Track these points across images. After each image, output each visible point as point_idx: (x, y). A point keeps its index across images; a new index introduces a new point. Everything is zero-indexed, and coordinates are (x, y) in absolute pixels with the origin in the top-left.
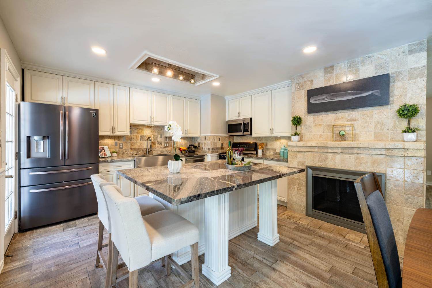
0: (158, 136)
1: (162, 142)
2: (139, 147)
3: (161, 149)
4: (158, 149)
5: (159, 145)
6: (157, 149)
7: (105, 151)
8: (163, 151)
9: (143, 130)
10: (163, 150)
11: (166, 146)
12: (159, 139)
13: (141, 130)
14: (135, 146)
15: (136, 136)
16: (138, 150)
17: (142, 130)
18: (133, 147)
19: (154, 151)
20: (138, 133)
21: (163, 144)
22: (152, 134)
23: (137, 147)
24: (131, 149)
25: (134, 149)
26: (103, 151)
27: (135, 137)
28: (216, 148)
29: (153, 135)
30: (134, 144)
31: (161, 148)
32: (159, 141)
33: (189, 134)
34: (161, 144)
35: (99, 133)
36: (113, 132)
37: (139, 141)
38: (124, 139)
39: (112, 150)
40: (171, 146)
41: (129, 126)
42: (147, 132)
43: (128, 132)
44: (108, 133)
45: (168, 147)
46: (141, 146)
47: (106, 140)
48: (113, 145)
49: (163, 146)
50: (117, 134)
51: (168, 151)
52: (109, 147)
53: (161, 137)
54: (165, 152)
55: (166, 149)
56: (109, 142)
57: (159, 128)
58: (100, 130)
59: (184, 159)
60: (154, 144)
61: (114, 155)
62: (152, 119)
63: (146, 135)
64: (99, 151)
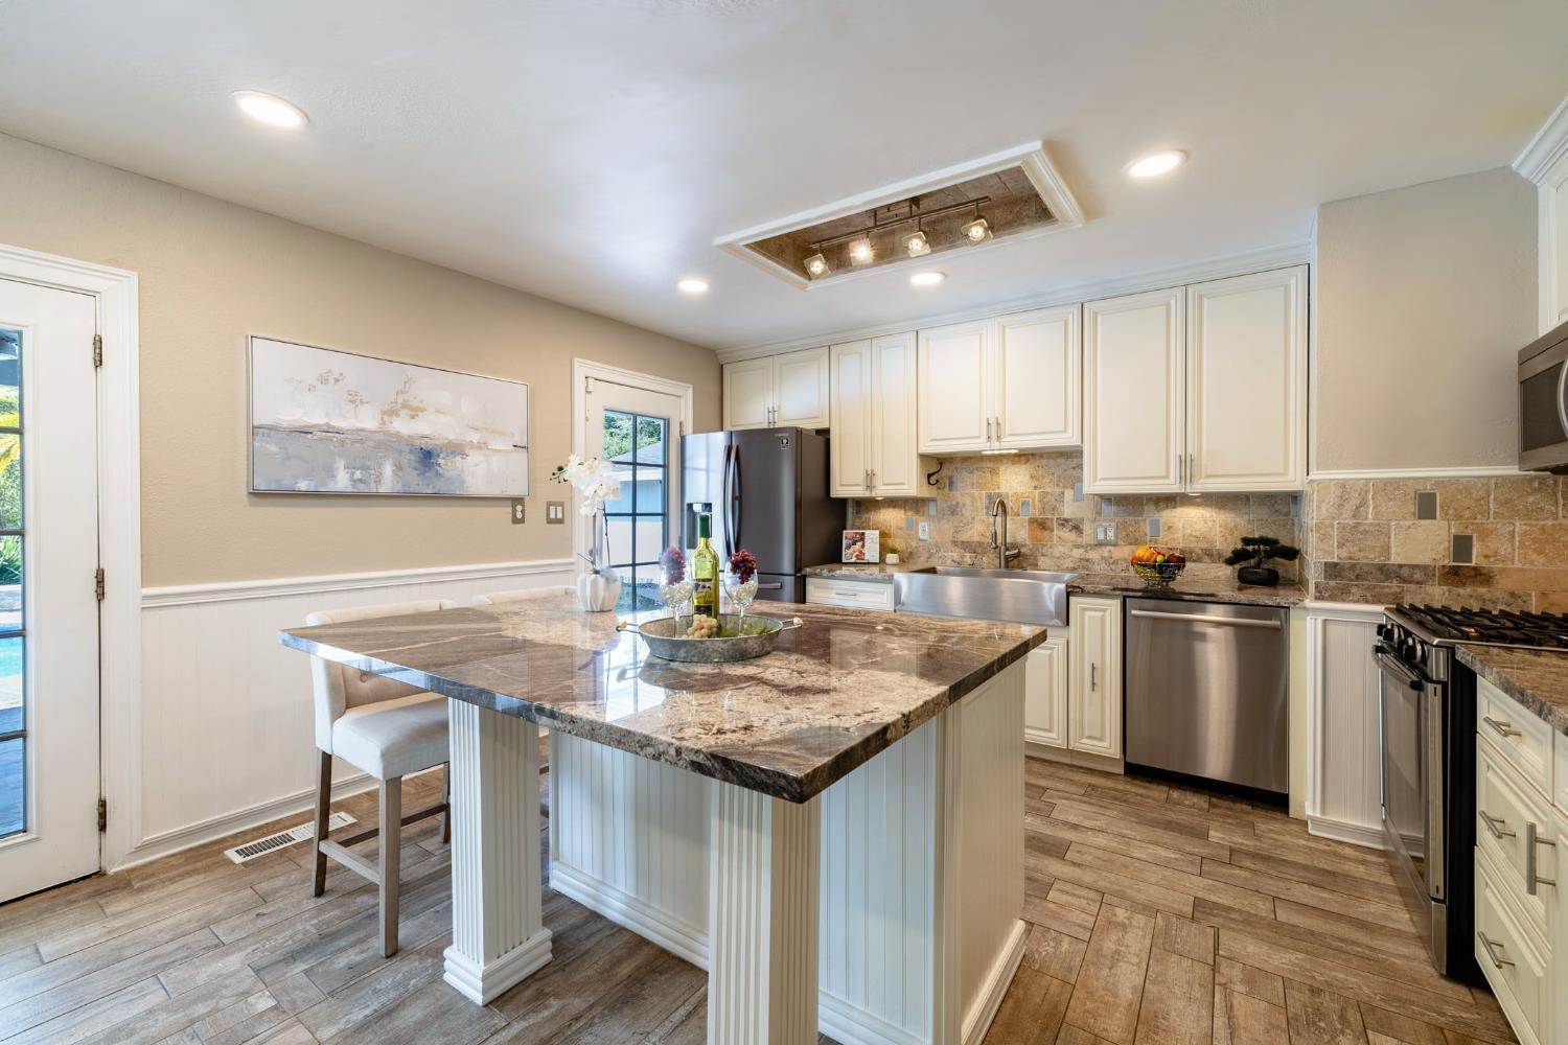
0: (1063, 493)
1: (1082, 520)
2: (983, 539)
3: (1077, 553)
4: (1062, 549)
5: (1067, 534)
6: (1059, 550)
7: (863, 546)
8: (1087, 560)
9: (998, 474)
10: (1088, 556)
11: (1101, 537)
12: (1069, 510)
13: (989, 476)
14: (970, 532)
15: (974, 498)
16: (979, 550)
17: (994, 472)
18: (965, 537)
19: (1042, 558)
20: (980, 486)
21: (1087, 528)
22: (1035, 487)
23: (976, 538)
24: (955, 543)
25: (967, 546)
26: (860, 544)
27: (967, 501)
28: (1382, 568)
29: (1037, 492)
30: (965, 525)
31: (1078, 546)
32: (1066, 516)
33: (1208, 476)
34: (1077, 528)
35: (838, 491)
36: (869, 487)
37: (982, 515)
38: (932, 510)
39: (898, 543)
40: (1136, 542)
41: (914, 463)
42: (1014, 482)
43: (910, 484)
44: (858, 492)
45: (1115, 545)
46: (988, 534)
47: (883, 511)
48: (901, 529)
49: (1087, 537)
50: (881, 491)
51: (1116, 562)
52: (883, 535)
53: (1079, 497)
54: (1097, 567)
55: (1105, 551)
56: (891, 517)
57: (1069, 457)
58: (838, 481)
59: (1114, 605)
60: (1044, 528)
61: (891, 558)
62: (995, 428)
63: (1010, 493)
64: (844, 542)
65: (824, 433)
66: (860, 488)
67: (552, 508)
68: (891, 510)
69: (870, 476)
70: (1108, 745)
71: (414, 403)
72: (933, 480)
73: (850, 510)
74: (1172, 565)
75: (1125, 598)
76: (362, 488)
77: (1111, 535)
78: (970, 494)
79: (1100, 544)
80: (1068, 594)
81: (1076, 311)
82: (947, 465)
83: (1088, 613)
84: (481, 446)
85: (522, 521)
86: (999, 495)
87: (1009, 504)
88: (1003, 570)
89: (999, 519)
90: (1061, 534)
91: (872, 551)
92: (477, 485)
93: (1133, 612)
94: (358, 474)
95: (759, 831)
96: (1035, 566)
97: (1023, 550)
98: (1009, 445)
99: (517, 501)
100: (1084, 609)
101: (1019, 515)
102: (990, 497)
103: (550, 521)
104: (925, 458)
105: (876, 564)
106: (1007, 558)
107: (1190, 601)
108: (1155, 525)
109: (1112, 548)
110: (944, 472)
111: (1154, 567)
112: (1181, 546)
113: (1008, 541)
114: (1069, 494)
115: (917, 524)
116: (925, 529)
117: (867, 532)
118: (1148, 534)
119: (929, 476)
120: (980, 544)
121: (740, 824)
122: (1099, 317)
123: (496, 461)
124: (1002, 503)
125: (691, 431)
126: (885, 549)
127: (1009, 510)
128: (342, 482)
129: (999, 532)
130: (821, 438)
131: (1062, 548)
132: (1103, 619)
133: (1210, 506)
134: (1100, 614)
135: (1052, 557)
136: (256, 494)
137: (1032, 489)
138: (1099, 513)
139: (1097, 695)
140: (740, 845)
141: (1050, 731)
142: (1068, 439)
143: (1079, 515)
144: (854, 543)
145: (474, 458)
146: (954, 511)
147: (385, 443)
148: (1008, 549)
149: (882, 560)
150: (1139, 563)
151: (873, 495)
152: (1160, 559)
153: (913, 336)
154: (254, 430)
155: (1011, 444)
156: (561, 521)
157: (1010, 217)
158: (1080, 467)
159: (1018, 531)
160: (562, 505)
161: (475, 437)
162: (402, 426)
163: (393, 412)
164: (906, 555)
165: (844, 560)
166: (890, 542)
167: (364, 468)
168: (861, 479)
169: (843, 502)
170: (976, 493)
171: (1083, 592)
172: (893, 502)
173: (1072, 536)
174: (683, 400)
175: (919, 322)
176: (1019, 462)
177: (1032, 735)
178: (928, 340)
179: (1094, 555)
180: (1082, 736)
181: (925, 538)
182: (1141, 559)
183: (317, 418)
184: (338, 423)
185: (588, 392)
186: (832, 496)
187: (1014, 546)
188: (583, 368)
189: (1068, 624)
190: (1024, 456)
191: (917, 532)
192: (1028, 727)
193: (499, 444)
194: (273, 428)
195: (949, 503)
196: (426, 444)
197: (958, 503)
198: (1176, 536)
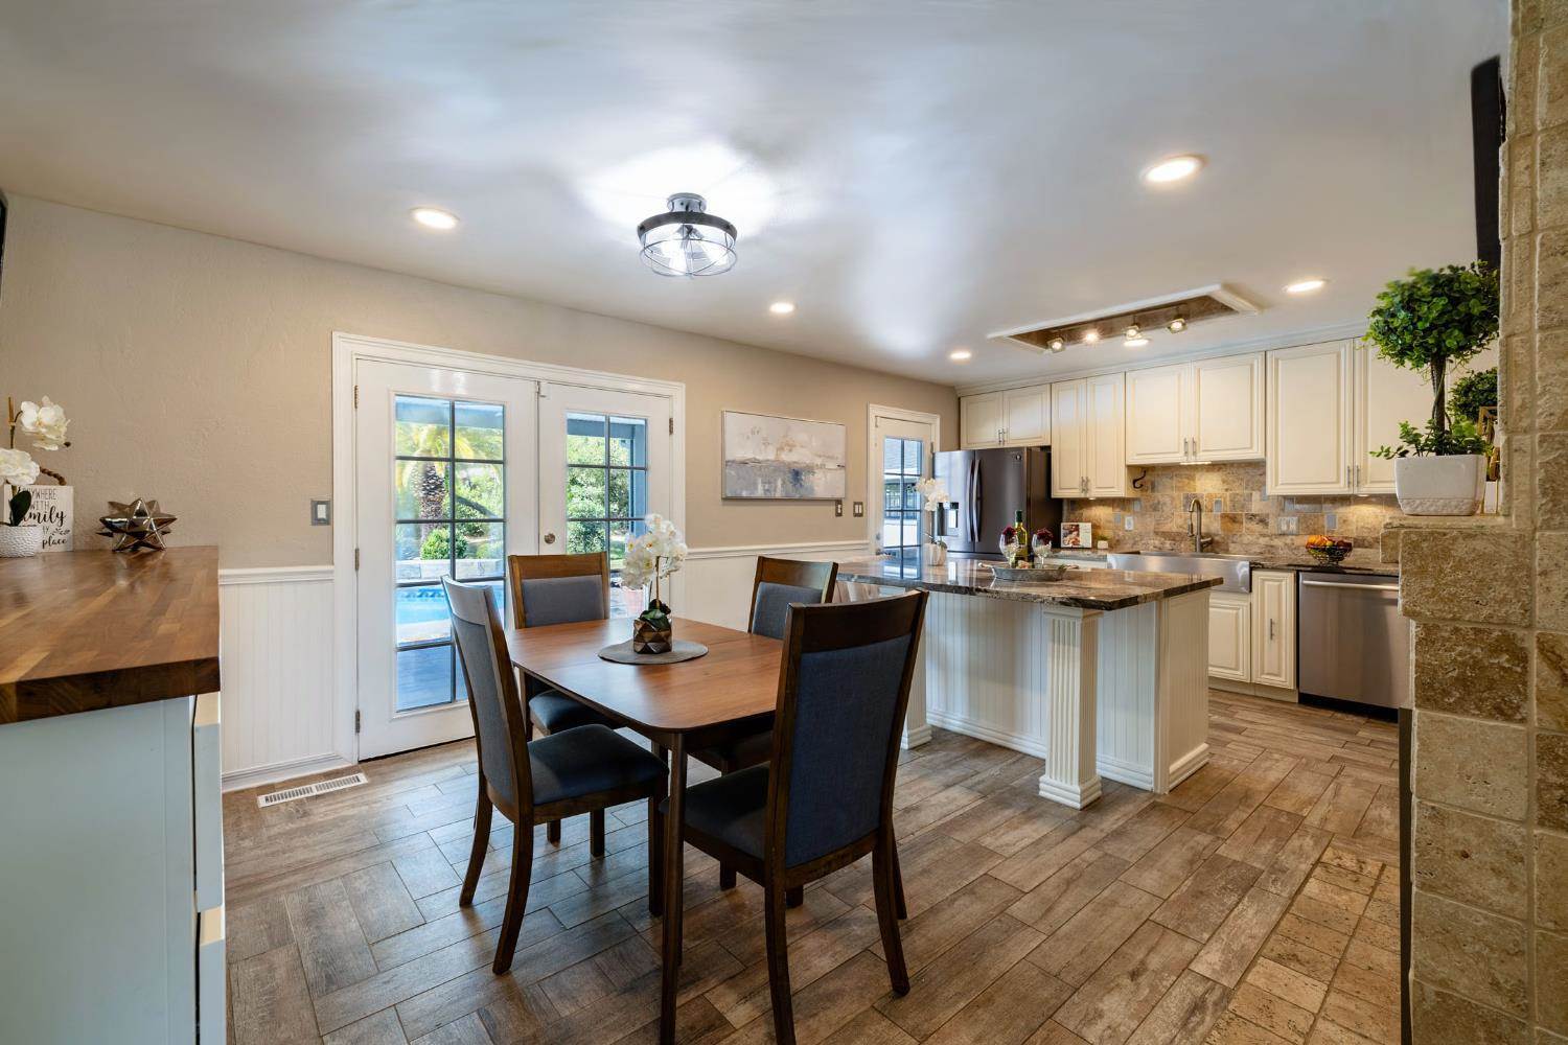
0: (1250, 494)
1: (1268, 515)
2: (1181, 530)
3: (1263, 541)
5: (1257, 527)
6: (1247, 539)
7: (1078, 535)
8: (1272, 546)
9: (1194, 480)
10: (1272, 543)
11: (1284, 528)
12: (1256, 507)
13: (1187, 481)
14: (1169, 525)
15: (1173, 499)
16: (1177, 539)
17: (1191, 478)
18: (1166, 528)
19: (1232, 545)
20: (1179, 489)
21: (1271, 521)
22: (1227, 490)
23: (1175, 529)
24: (1156, 533)
25: (1166, 535)
26: (1075, 533)
27: (1168, 500)
29: (1228, 493)
30: (1166, 519)
31: (1264, 536)
32: (1253, 512)
33: (1372, 482)
34: (1263, 521)
35: (1057, 493)
36: (1085, 490)
37: (1180, 511)
38: (1137, 507)
39: (1108, 533)
40: (1314, 532)
41: (1123, 472)
42: (1208, 486)
43: (1120, 488)
44: (1076, 494)
45: (1296, 535)
46: (1185, 526)
47: (1094, 508)
48: (1110, 522)
49: (1272, 528)
50: (1093, 494)
51: (1297, 548)
52: (1095, 527)
53: (1264, 498)
54: (1281, 552)
55: (1288, 540)
56: (1101, 513)
57: (1256, 467)
58: (1058, 487)
59: (1289, 577)
60: (1234, 521)
61: (1102, 544)
62: (1192, 446)
63: (1205, 493)
64: (1062, 532)
65: (1047, 449)
66: (1078, 491)
67: (857, 506)
68: (1101, 507)
69: (1085, 483)
70: (1286, 679)
71: (791, 442)
72: (1137, 485)
73: (1065, 508)
74: (1339, 549)
75: (1298, 571)
76: (769, 495)
77: (1293, 527)
78: (1170, 495)
79: (1284, 534)
80: (1251, 569)
81: (1261, 357)
82: (1150, 472)
83: (1267, 583)
84: (822, 466)
85: (840, 515)
86: (1195, 496)
87: (1204, 503)
88: (1199, 553)
89: (1195, 514)
90: (1250, 525)
91: (1085, 539)
92: (820, 491)
93: (1305, 582)
94: (767, 487)
95: (1074, 645)
96: (1227, 551)
97: (1216, 538)
98: (1203, 458)
99: (839, 502)
100: (1264, 580)
101: (1211, 511)
102: (1187, 497)
103: (856, 515)
104: (1130, 468)
105: (1089, 549)
106: (1202, 545)
107: (1351, 574)
108: (1332, 518)
109: (1294, 537)
110: (1147, 478)
111: (1324, 550)
112: (1355, 535)
113: (1203, 531)
114: (1256, 495)
115: (1124, 518)
116: (1130, 523)
117: (1081, 525)
118: (1326, 526)
119: (1134, 482)
120: (1179, 534)
121: (1069, 644)
122: (1280, 362)
123: (829, 475)
124: (1198, 503)
125: (938, 449)
126: (1096, 538)
127: (1203, 508)
128: (760, 492)
129: (1195, 524)
130: (1044, 454)
131: (1251, 537)
132: (1280, 587)
133: (1380, 504)
134: (1277, 583)
135: (1242, 544)
136: (726, 499)
137: (1224, 492)
138: (1283, 510)
139: (1275, 645)
140: (1064, 653)
141: (1236, 669)
142: (1255, 454)
143: (1265, 511)
144: (1071, 532)
145: (819, 474)
146: (1155, 508)
147: (778, 467)
148: (1202, 537)
149: (1094, 547)
150: (1312, 547)
151: (1088, 496)
152: (1329, 543)
153: (1122, 376)
154: (727, 463)
155: (1204, 458)
156: (861, 515)
157: (1202, 308)
158: (1264, 473)
159: (1212, 524)
160: (861, 503)
161: (819, 461)
162: (786, 457)
163: (781, 449)
164: (1114, 542)
165: (1062, 545)
166: (1100, 532)
167: (770, 483)
168: (1077, 483)
169: (1060, 501)
170: (1175, 494)
171: (1263, 568)
172: (1103, 502)
173: (1258, 528)
174: (933, 426)
175: (1129, 366)
176: (1213, 470)
177: (1213, 671)
178: (1134, 380)
179: (1277, 542)
180: (1263, 673)
181: (1131, 528)
182: (1313, 544)
183: (749, 455)
184: (760, 457)
185: (876, 426)
186: (1052, 497)
187: (1208, 535)
188: (875, 410)
189: (1251, 591)
190: (1216, 466)
191: (1124, 524)
192: (1212, 666)
193: (832, 465)
194: (733, 462)
195: (1151, 503)
196: (796, 467)
197: (1159, 502)
198: (1349, 528)
